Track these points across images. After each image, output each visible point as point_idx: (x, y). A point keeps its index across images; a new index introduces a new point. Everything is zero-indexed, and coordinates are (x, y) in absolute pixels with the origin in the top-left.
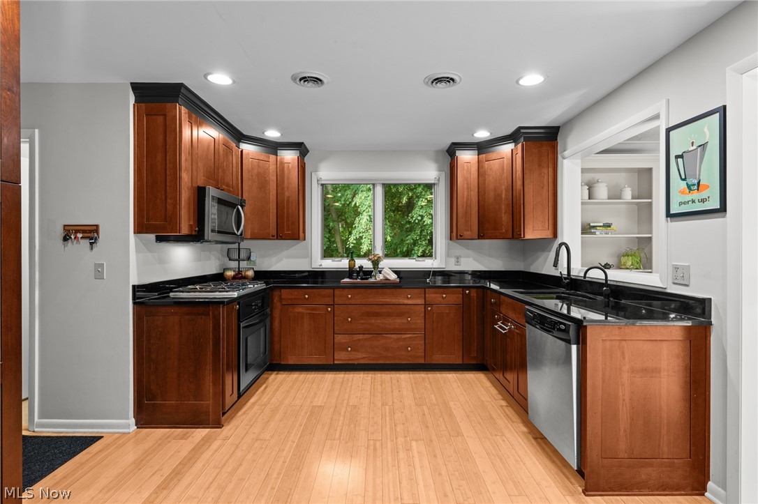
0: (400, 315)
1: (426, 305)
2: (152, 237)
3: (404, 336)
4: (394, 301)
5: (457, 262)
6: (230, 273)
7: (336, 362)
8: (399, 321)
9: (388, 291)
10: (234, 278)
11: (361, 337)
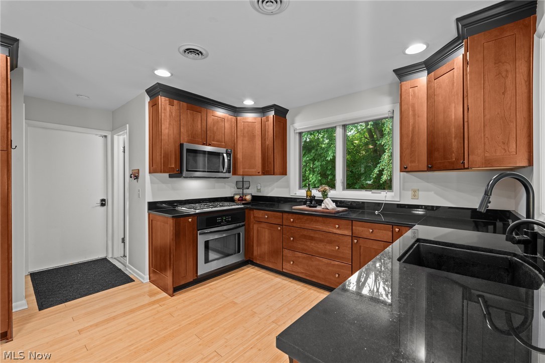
0: (330, 242)
1: (352, 237)
2: (167, 175)
3: (333, 262)
4: (325, 228)
5: (415, 195)
6: (237, 197)
7: (284, 270)
8: (329, 247)
9: (321, 219)
10: (239, 200)
11: (300, 254)
